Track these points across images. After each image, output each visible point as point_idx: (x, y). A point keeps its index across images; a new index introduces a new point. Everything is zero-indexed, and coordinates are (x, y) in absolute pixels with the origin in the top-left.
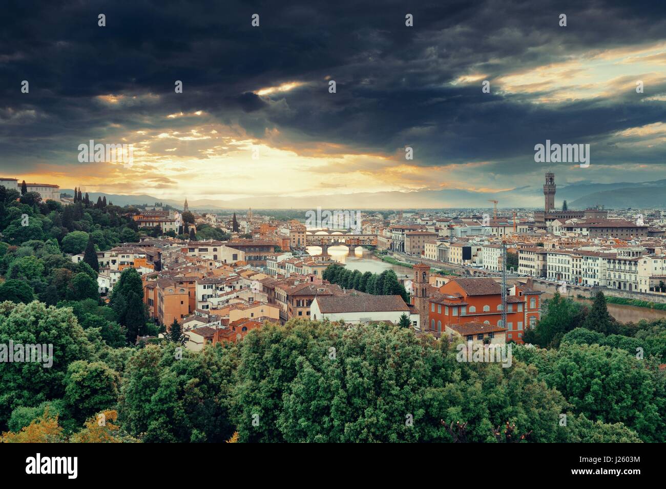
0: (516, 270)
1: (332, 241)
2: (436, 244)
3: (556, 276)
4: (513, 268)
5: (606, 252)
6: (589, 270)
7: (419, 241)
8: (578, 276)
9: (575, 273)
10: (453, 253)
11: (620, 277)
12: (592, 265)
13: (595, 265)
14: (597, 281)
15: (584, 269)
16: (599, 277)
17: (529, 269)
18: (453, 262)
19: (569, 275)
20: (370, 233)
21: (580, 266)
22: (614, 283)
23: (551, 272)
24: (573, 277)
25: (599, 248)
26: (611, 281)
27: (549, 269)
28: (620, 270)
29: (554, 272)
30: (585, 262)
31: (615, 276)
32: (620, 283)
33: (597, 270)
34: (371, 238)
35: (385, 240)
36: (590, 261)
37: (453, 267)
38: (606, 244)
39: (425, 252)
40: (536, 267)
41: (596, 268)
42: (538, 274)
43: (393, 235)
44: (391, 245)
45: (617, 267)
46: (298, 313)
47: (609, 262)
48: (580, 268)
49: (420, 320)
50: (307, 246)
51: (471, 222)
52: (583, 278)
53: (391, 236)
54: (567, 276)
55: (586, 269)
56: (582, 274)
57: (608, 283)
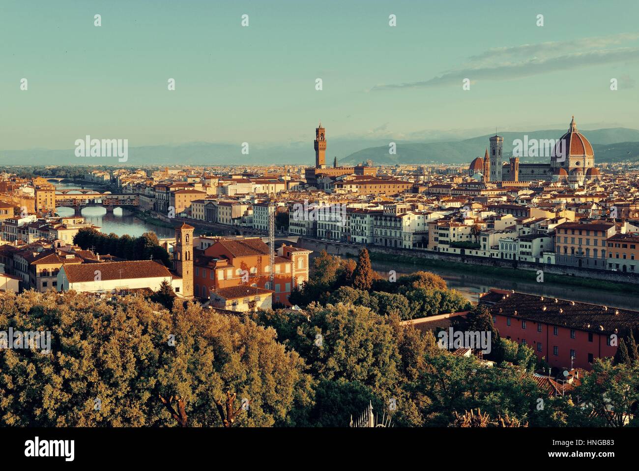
0: (287, 229)
1: (87, 202)
2: (204, 203)
3: (325, 235)
4: (283, 227)
5: (374, 209)
6: (357, 227)
7: (185, 201)
8: (347, 234)
9: (344, 231)
10: (221, 213)
11: (386, 233)
12: (360, 223)
13: (363, 223)
14: (365, 238)
15: (352, 227)
16: (367, 235)
17: (299, 228)
18: (221, 222)
19: (338, 233)
20: (131, 192)
21: (349, 224)
22: (381, 240)
23: (321, 230)
24: (342, 235)
25: (367, 205)
26: (378, 239)
27: (319, 228)
28: (386, 227)
29: (324, 230)
30: (353, 220)
31: (381, 233)
32: (386, 240)
33: (365, 228)
34: (132, 197)
35: (147, 200)
36: (358, 218)
37: (222, 228)
38: (374, 201)
39: (193, 212)
40: (307, 226)
41: (364, 225)
42: (309, 233)
43: (157, 194)
44: (154, 205)
45: (383, 224)
46: (41, 284)
47: (376, 219)
48: (349, 225)
49: (183, 286)
50: (56, 207)
51: (240, 179)
52: (352, 236)
53: (155, 195)
54: (336, 234)
55: (355, 227)
56: (351, 232)
57: (375, 241)
